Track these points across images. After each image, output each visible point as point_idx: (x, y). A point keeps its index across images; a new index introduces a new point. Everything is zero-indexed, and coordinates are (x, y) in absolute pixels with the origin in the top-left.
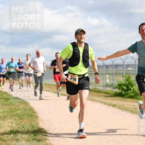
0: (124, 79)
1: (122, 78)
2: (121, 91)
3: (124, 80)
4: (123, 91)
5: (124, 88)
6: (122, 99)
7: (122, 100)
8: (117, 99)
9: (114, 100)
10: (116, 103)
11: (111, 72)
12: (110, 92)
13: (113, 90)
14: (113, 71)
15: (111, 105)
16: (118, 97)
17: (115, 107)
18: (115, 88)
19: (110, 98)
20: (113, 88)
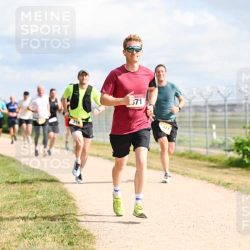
0: (246, 132)
1: (243, 131)
2: (241, 155)
3: (246, 135)
4: (246, 156)
5: (247, 150)
6: (244, 171)
7: (244, 175)
8: (234, 173)
9: (227, 173)
10: (232, 180)
11: (223, 118)
12: (220, 159)
13: (226, 155)
14: (225, 116)
15: (221, 184)
16: (235, 169)
17: (228, 187)
18: (229, 151)
19: (219, 170)
20: (226, 150)
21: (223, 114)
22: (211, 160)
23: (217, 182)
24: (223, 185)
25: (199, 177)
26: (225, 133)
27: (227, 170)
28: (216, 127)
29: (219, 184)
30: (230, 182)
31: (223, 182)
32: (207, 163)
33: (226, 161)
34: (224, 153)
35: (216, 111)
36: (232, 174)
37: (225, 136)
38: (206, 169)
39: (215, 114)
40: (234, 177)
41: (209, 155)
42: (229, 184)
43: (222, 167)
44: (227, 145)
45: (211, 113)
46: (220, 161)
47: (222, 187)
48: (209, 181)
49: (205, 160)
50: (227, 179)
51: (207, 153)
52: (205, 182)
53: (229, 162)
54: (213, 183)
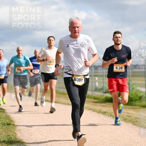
8: (108, 106)
9: (104, 106)
10: (107, 110)
11: (101, 74)
12: (100, 97)
13: (104, 95)
14: (103, 72)
15: (101, 112)
16: (109, 103)
17: (105, 114)
18: (106, 93)
19: (100, 104)
20: (103, 93)
21: (102, 71)
22: (95, 98)
23: (99, 111)
24: (102, 113)
25: (87, 108)
26: (103, 82)
27: (104, 104)
28: (98, 79)
29: (99, 112)
30: (106, 111)
31: (102, 111)
32: (92, 100)
33: (104, 99)
34: (102, 94)
35: (98, 70)
36: (107, 107)
37: (103, 84)
38: (92, 103)
39: (97, 71)
40: (108, 108)
41: (94, 95)
42: (105, 112)
43: (101, 102)
44: (104, 90)
45: (95, 71)
46: (100, 99)
47: (102, 114)
48: (94, 111)
49: (91, 98)
50: (104, 109)
51: (93, 94)
52: (91, 111)
53: (105, 99)
54: (96, 112)
